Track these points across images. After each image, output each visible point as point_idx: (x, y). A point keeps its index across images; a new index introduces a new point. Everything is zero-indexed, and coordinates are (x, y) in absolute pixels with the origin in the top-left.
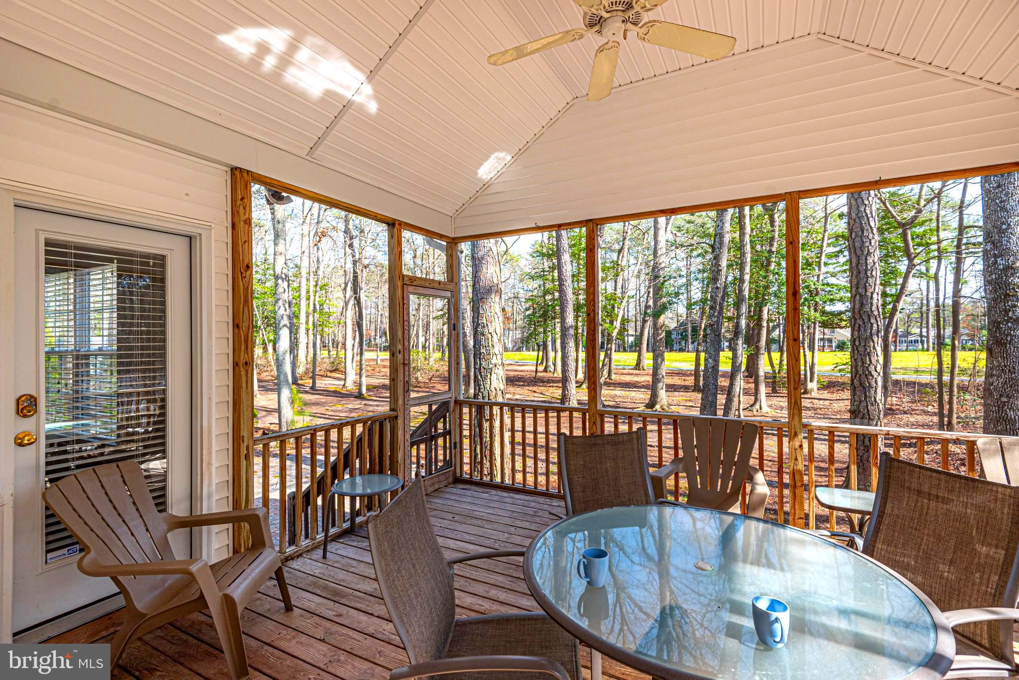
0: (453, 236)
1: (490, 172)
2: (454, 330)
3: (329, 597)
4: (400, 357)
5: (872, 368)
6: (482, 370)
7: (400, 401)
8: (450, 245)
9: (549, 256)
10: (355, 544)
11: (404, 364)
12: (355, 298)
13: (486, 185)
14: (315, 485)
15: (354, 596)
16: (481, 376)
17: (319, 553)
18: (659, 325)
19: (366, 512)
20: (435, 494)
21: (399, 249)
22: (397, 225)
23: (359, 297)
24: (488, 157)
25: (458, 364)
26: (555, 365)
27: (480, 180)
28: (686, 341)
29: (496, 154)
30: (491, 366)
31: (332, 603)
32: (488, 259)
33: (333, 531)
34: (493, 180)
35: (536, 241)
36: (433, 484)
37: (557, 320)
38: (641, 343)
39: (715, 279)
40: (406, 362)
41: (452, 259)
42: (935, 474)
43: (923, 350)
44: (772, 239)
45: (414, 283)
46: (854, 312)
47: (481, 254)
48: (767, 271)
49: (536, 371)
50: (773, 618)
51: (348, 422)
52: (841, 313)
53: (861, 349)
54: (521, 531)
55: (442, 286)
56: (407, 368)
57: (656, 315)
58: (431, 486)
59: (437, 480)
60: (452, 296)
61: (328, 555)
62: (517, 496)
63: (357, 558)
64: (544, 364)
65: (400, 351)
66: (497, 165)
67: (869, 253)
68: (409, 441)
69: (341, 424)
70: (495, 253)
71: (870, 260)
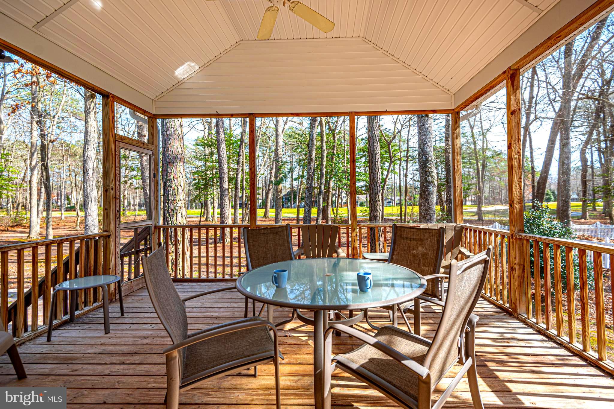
0: (154, 113)
1: (184, 74)
2: (155, 177)
3: (62, 362)
4: (113, 192)
5: (378, 208)
6: (170, 211)
7: (112, 225)
8: (151, 119)
9: (210, 146)
10: (77, 328)
11: (115, 198)
12: (43, 165)
13: (180, 83)
14: (37, 288)
15: (86, 357)
16: (169, 215)
17: (44, 339)
18: (279, 190)
19: (83, 306)
20: (140, 291)
21: (112, 115)
22: (110, 97)
23: (47, 164)
24: (183, 64)
25: (157, 201)
26: (213, 217)
27: (176, 78)
28: (291, 202)
29: (188, 63)
30: (177, 208)
31: (66, 365)
32: (175, 136)
33: (55, 322)
34: (185, 80)
35: (198, 137)
36: (138, 284)
37: (215, 188)
38: (267, 203)
39: (309, 163)
40: (118, 197)
41: (153, 129)
42: (412, 230)
43: (393, 206)
44: (334, 146)
45: (124, 141)
46: (370, 181)
47: (169, 132)
48: (332, 162)
49: (200, 221)
50: (366, 278)
51: (67, 239)
52: (362, 187)
53: (374, 199)
54: (210, 301)
55: (145, 146)
56: (118, 201)
57: (277, 184)
58: (136, 285)
59: (141, 281)
60: (153, 154)
61: (52, 339)
62: (203, 284)
63: (81, 336)
64: (205, 217)
65: (112, 189)
66: (188, 70)
67: (376, 154)
68: (119, 254)
69: (62, 240)
70: (180, 132)
71: (377, 157)
